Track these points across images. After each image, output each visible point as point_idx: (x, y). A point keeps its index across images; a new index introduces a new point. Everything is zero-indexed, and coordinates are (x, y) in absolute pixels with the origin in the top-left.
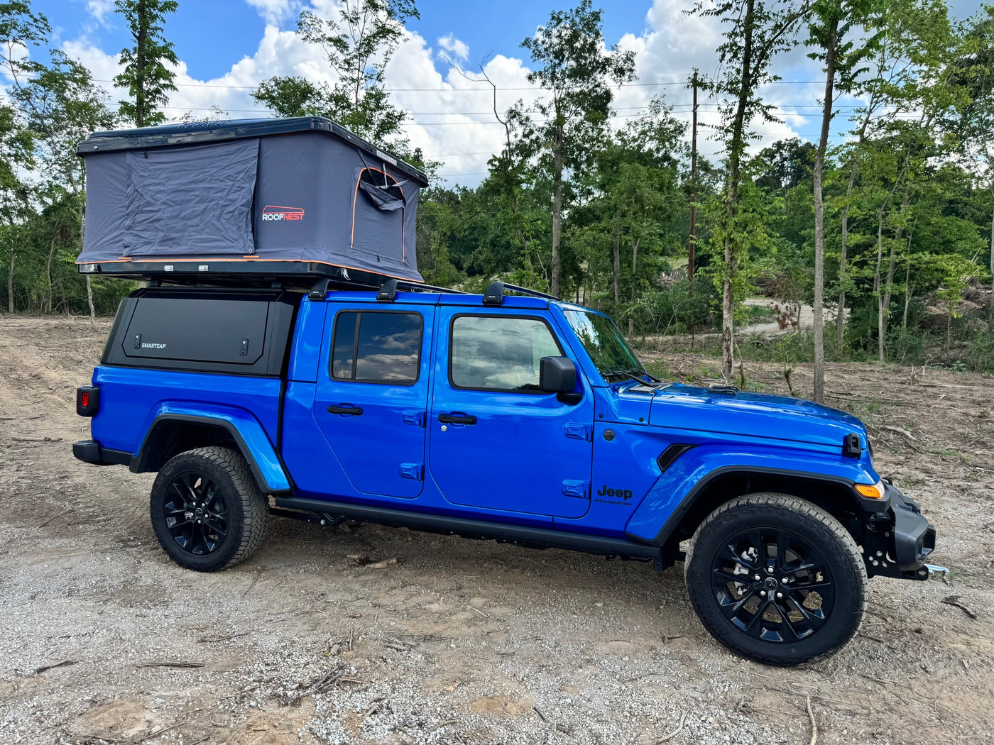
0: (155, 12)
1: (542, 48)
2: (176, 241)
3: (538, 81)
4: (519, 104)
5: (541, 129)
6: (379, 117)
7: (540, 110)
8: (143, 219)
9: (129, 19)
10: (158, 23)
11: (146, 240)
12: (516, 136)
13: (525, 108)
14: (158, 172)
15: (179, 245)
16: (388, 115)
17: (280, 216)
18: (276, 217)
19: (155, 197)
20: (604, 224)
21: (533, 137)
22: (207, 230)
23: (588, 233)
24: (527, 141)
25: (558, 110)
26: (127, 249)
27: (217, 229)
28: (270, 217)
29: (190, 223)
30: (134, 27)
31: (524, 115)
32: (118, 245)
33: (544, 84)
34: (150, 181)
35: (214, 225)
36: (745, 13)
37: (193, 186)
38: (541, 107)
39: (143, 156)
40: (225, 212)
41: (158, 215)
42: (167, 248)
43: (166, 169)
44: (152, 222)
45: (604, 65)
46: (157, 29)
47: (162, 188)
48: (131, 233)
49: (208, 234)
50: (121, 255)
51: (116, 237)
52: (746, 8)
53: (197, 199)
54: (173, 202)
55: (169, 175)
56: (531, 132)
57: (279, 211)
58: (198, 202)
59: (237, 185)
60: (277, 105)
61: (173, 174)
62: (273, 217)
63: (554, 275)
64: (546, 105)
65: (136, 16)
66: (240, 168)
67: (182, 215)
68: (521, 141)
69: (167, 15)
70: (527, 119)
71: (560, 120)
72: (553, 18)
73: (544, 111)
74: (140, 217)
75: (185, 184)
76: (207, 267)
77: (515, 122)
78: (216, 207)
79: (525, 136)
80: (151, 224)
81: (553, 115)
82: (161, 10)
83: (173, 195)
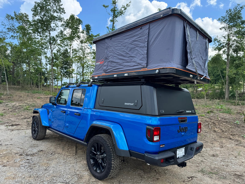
3: (223, 29)
4: (217, 37)
5: (223, 43)
7: (224, 38)
12: (216, 45)
21: (222, 45)
25: (228, 37)
33: (225, 30)
38: (224, 37)
56: (221, 44)
68: (218, 47)
70: (220, 40)
71: (229, 40)
73: (225, 37)
79: (219, 45)
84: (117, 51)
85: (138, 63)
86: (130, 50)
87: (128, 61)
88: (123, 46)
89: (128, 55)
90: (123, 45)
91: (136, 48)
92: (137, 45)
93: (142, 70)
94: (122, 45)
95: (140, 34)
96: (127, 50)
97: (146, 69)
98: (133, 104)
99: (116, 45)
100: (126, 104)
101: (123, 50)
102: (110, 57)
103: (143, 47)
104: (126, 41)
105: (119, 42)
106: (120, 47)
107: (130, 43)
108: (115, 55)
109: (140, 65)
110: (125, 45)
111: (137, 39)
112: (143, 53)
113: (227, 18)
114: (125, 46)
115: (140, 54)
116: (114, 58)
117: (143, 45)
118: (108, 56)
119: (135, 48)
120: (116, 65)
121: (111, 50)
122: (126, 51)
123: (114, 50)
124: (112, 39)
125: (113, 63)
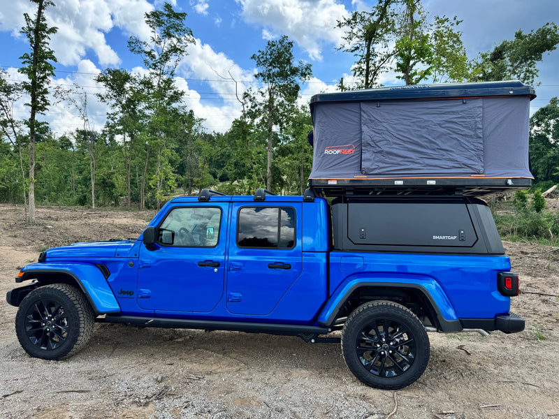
0: (44, 34)
1: (262, 60)
3: (261, 78)
4: (249, 90)
5: (261, 104)
6: (170, 93)
7: (261, 94)
9: (29, 37)
10: (46, 40)
12: (247, 107)
13: (252, 93)
16: (175, 92)
20: (295, 156)
21: (257, 108)
23: (286, 161)
24: (254, 110)
25: (270, 95)
30: (32, 42)
31: (252, 96)
33: (264, 80)
36: (366, 53)
38: (261, 92)
45: (294, 72)
46: (45, 43)
52: (366, 50)
56: (256, 105)
60: (110, 85)
63: (268, 182)
64: (264, 91)
65: (33, 36)
68: (250, 110)
69: (51, 35)
70: (254, 98)
71: (271, 100)
72: (269, 44)
73: (263, 94)
77: (247, 99)
79: (252, 107)
81: (268, 97)
82: (47, 33)
84: (402, 133)
85: (463, 164)
86: (438, 137)
87: (435, 156)
88: (420, 127)
89: (432, 145)
90: (418, 124)
91: (454, 136)
92: (456, 131)
93: (473, 177)
94: (414, 123)
95: (462, 111)
96: (429, 135)
97: (482, 177)
98: (455, 237)
99: (396, 122)
100: (434, 237)
101: (419, 133)
102: (382, 143)
103: (471, 136)
104: (425, 117)
105: (403, 116)
106: (409, 127)
107: (439, 125)
108: (395, 141)
109: (470, 167)
110: (424, 125)
111: (455, 120)
112: (473, 147)
113: (269, 57)
114: (424, 128)
115: (466, 147)
116: (394, 146)
117: (472, 133)
118: (373, 141)
119: (449, 134)
120: (401, 161)
121: (384, 129)
122: (427, 137)
123: (390, 129)
124: (382, 107)
125: (391, 157)
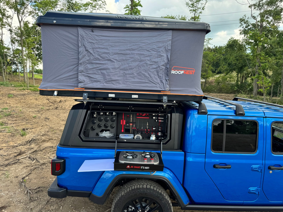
2: (118, 81)
8: (92, 67)
11: (95, 80)
14: (103, 41)
15: (120, 84)
17: (182, 72)
18: (180, 72)
19: (101, 56)
22: (139, 77)
26: (82, 84)
27: (146, 76)
28: (176, 72)
29: (127, 72)
32: (72, 80)
34: (96, 46)
35: (144, 75)
37: (128, 52)
39: (91, 30)
40: (151, 68)
41: (105, 66)
42: (112, 85)
43: (109, 40)
44: (100, 70)
47: (107, 51)
48: (84, 75)
49: (139, 79)
50: (77, 86)
51: (71, 76)
53: (132, 60)
54: (116, 60)
55: (110, 44)
57: (181, 70)
58: (133, 61)
59: (159, 54)
61: (113, 44)
62: (178, 72)
66: (161, 45)
67: (122, 67)
74: (90, 66)
75: (124, 50)
76: (137, 96)
78: (145, 65)
80: (99, 71)
83: (115, 56)
